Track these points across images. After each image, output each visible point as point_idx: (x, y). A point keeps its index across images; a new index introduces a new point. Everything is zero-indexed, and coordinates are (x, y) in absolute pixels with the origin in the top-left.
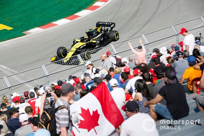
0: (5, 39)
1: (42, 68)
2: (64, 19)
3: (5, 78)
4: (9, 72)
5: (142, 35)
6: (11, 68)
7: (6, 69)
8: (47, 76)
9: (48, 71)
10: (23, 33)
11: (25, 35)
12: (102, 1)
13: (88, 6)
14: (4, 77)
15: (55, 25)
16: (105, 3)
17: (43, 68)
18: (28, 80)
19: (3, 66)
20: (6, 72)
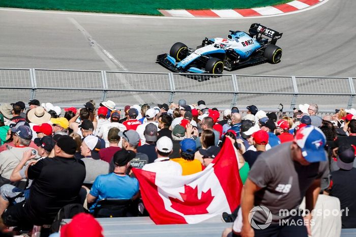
0: (127, 12)
1: (168, 78)
2: (232, 10)
3: (103, 73)
4: (116, 67)
5: (349, 78)
6: (120, 61)
7: (111, 61)
8: (172, 92)
9: (176, 85)
10: (160, 11)
11: (160, 15)
12: (305, 2)
13: (278, 3)
14: (102, 71)
15: (216, 15)
16: (309, 6)
17: (170, 77)
18: (139, 88)
19: (108, 54)
20: (110, 65)
